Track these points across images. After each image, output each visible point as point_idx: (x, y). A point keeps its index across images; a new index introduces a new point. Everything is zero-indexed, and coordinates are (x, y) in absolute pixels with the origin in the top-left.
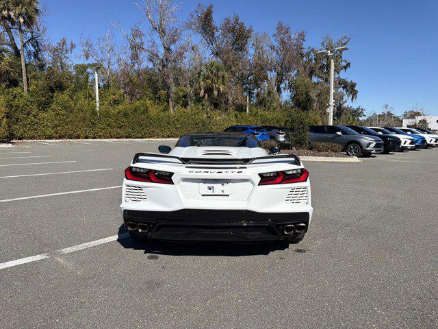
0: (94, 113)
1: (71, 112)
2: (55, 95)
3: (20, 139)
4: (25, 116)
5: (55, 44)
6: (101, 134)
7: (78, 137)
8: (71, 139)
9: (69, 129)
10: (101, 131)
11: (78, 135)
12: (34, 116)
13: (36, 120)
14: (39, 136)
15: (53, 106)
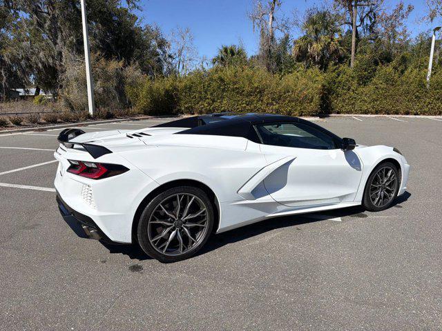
0: (422, 85)
1: (393, 85)
2: (379, 67)
3: (338, 113)
4: (345, 91)
5: (389, 13)
6: (426, 109)
7: (397, 113)
8: (388, 114)
9: (386, 104)
10: (427, 106)
11: (397, 110)
12: (353, 91)
13: (355, 95)
14: (356, 111)
15: (374, 80)
